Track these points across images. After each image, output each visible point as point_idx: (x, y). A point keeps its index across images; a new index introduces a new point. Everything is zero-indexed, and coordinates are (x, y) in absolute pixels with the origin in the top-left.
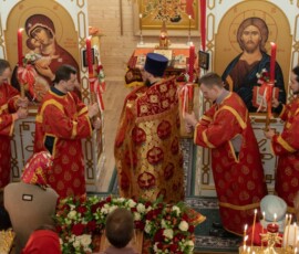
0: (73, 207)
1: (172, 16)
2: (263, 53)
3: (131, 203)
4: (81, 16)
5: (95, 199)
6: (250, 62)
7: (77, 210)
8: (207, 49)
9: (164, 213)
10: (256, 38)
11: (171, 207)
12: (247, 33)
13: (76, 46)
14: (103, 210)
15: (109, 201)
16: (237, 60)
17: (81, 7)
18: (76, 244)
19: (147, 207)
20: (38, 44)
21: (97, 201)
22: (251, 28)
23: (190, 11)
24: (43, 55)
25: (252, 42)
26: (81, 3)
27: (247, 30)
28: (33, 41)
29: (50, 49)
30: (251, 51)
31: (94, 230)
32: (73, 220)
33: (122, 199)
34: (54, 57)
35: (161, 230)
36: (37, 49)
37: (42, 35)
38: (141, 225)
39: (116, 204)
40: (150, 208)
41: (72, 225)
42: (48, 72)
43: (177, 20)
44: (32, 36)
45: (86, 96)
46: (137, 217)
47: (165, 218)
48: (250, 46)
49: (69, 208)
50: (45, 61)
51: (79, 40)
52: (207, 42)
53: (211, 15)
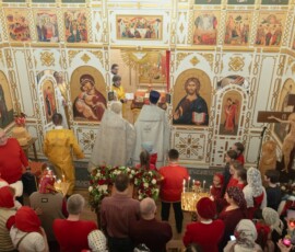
1: (155, 76)
2: (198, 95)
3: (128, 170)
4: (107, 75)
5: (110, 167)
8: (170, 93)
10: (194, 88)
13: (104, 90)
15: (117, 168)
16: (185, 98)
17: (107, 71)
18: (100, 190)
20: (86, 89)
22: (192, 83)
23: (163, 73)
24: (89, 95)
26: (107, 69)
27: (190, 84)
28: (84, 87)
29: (92, 92)
30: (192, 94)
31: (109, 182)
32: (99, 177)
34: (94, 96)
35: (142, 183)
36: (86, 92)
37: (88, 84)
38: (133, 181)
41: (98, 180)
42: (91, 103)
43: (158, 78)
44: (83, 85)
46: (131, 176)
48: (191, 91)
49: (97, 171)
50: (89, 97)
51: (107, 87)
52: (170, 89)
53: (172, 76)
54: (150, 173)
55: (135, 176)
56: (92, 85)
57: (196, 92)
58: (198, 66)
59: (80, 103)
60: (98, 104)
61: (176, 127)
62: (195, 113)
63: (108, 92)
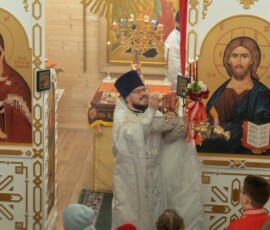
2: (255, 80)
4: (37, 29)
6: (239, 91)
8: (187, 73)
10: (246, 61)
12: (236, 55)
13: (29, 67)
16: (223, 88)
17: (37, 19)
22: (240, 50)
25: (241, 67)
26: (37, 15)
27: (236, 51)
30: (240, 78)
34: (1, 80)
45: (38, 129)
48: (239, 71)
51: (33, 59)
52: (187, 65)
53: (192, 32)
57: (251, 71)
58: (253, 11)
60: (11, 99)
62: (250, 124)
63: (37, 70)
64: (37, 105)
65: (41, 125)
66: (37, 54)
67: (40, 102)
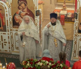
0: (29, 62)
3: (47, 62)
5: (35, 60)
7: (30, 63)
8: (77, 12)
9: (57, 66)
11: (60, 64)
14: (38, 64)
15: (40, 61)
19: (52, 64)
20: (21, 8)
21: (36, 61)
24: (23, 11)
28: (20, 7)
29: (26, 10)
32: (28, 66)
33: (44, 61)
34: (26, 12)
36: (21, 10)
37: (23, 5)
39: (42, 62)
40: (53, 64)
41: (28, 68)
44: (20, 5)
47: (57, 68)
49: (27, 62)
50: (24, 13)
51: (35, 7)
52: (77, 10)
53: (79, 1)
54: (61, 65)
55: (51, 67)
56: (26, 5)
59: (17, 17)
61: (80, 35)
63: (36, 10)
64: (36, 19)
65: (37, 25)
66: (36, 6)
67: (37, 19)
